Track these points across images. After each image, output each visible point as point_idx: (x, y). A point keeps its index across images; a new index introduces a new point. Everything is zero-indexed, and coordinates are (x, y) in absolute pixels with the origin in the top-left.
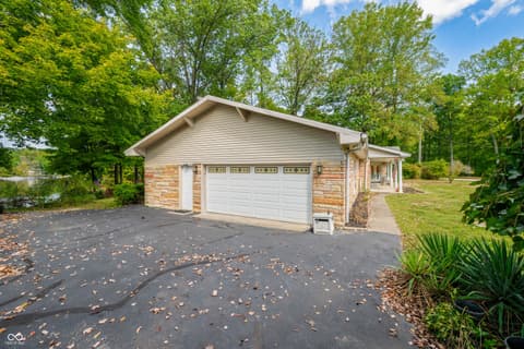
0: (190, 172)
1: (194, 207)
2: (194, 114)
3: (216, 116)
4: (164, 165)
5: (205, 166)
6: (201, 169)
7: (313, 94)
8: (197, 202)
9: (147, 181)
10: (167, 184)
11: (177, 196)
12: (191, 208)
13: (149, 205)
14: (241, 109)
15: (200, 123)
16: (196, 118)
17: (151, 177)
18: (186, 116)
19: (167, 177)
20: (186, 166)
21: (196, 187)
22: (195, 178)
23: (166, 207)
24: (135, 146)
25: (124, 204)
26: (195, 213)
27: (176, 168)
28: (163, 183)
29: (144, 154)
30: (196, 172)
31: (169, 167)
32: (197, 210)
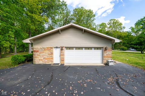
1: (61, 62)
4: (45, 47)
6: (64, 48)
8: (62, 60)
9: (34, 53)
10: (47, 54)
11: (52, 59)
12: (59, 63)
13: (36, 63)
17: (37, 51)
19: (47, 52)
20: (57, 47)
21: (62, 55)
22: (61, 52)
26: (62, 64)
27: (52, 48)
28: (45, 54)
30: (62, 50)
31: (47, 48)
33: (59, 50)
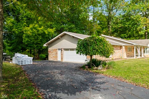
6: (63, 50)
8: (62, 59)
10: (54, 54)
11: (57, 57)
13: (49, 60)
14: (72, 36)
16: (62, 37)
17: (50, 52)
18: (59, 36)
20: (59, 49)
21: (62, 55)
23: (54, 60)
29: (48, 46)
30: (61, 51)
31: (55, 49)
33: (60, 51)
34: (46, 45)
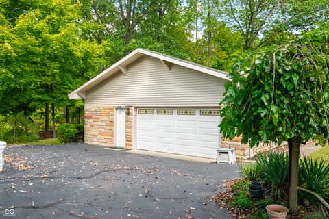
0: (123, 113)
1: (126, 144)
2: (126, 64)
3: (144, 65)
4: (101, 107)
5: (136, 108)
6: (132, 111)
7: (275, 17)
8: (129, 140)
9: (86, 121)
10: (104, 123)
11: (112, 135)
12: (123, 146)
13: (89, 143)
14: (165, 61)
15: (132, 70)
16: (129, 66)
17: (90, 117)
18: (120, 65)
19: (104, 118)
20: (120, 108)
21: (128, 127)
22: (127, 118)
23: (103, 144)
24: (77, 90)
25: (66, 142)
26: (127, 149)
27: (111, 109)
28: (100, 123)
29: (84, 97)
30: (128, 114)
31: (105, 109)
32: (128, 147)
34: (78, 93)
